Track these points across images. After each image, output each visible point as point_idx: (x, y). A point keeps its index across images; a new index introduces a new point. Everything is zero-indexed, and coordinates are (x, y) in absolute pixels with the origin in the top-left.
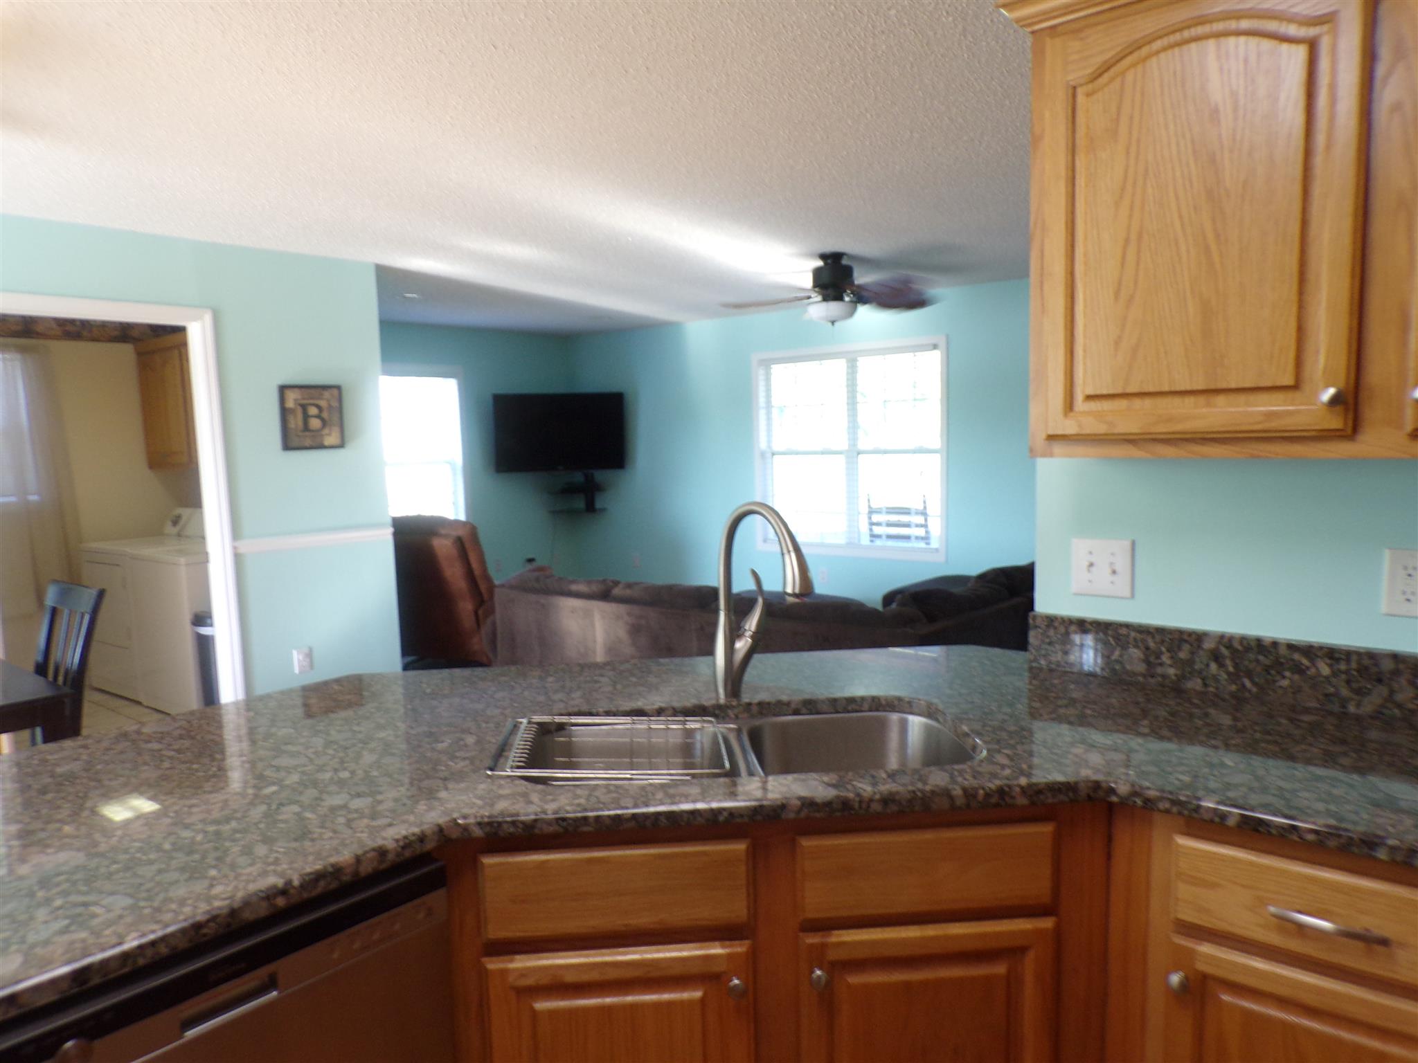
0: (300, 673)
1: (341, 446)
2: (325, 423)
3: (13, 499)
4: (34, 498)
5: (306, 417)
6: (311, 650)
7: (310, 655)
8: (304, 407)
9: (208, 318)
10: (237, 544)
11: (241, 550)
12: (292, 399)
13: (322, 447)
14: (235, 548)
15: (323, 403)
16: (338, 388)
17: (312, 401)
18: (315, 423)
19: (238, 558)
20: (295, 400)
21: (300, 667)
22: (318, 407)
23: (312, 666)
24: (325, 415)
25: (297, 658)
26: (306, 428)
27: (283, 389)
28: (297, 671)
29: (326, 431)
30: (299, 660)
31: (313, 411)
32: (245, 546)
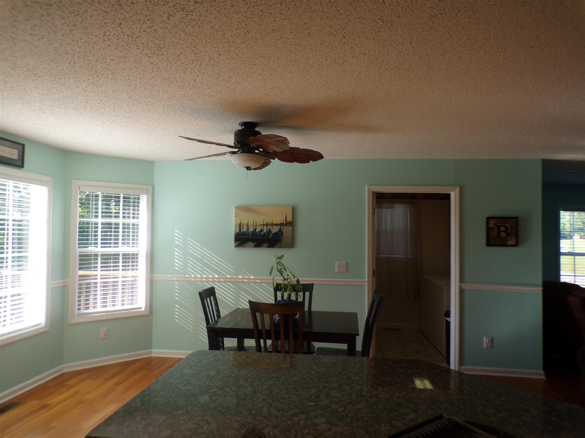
0: (486, 348)
1: (516, 245)
2: (508, 234)
3: (404, 256)
4: (409, 256)
5: (499, 232)
6: (493, 338)
7: (492, 340)
8: (498, 227)
9: (458, 190)
10: (462, 285)
11: (463, 288)
12: (492, 223)
13: (506, 245)
14: (460, 286)
15: (508, 225)
16: (517, 218)
17: (502, 224)
18: (503, 234)
19: (462, 291)
20: (494, 224)
21: (487, 345)
22: (505, 226)
23: (492, 346)
24: (509, 231)
25: (485, 341)
26: (499, 236)
27: (488, 219)
28: (485, 347)
29: (509, 238)
30: (486, 342)
31: (503, 229)
32: (465, 286)
